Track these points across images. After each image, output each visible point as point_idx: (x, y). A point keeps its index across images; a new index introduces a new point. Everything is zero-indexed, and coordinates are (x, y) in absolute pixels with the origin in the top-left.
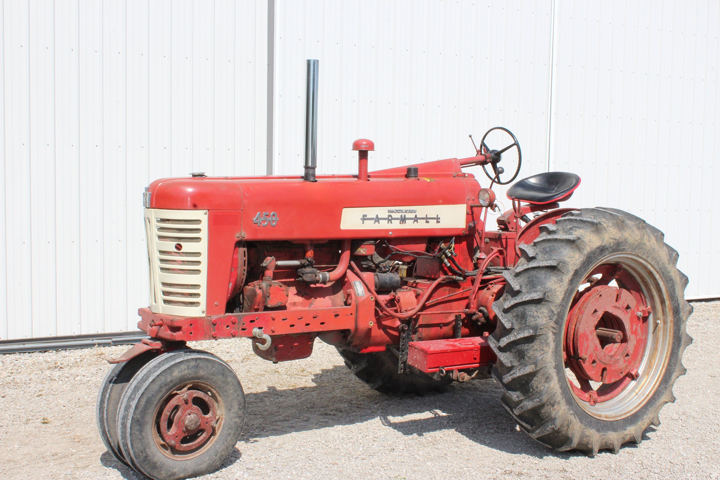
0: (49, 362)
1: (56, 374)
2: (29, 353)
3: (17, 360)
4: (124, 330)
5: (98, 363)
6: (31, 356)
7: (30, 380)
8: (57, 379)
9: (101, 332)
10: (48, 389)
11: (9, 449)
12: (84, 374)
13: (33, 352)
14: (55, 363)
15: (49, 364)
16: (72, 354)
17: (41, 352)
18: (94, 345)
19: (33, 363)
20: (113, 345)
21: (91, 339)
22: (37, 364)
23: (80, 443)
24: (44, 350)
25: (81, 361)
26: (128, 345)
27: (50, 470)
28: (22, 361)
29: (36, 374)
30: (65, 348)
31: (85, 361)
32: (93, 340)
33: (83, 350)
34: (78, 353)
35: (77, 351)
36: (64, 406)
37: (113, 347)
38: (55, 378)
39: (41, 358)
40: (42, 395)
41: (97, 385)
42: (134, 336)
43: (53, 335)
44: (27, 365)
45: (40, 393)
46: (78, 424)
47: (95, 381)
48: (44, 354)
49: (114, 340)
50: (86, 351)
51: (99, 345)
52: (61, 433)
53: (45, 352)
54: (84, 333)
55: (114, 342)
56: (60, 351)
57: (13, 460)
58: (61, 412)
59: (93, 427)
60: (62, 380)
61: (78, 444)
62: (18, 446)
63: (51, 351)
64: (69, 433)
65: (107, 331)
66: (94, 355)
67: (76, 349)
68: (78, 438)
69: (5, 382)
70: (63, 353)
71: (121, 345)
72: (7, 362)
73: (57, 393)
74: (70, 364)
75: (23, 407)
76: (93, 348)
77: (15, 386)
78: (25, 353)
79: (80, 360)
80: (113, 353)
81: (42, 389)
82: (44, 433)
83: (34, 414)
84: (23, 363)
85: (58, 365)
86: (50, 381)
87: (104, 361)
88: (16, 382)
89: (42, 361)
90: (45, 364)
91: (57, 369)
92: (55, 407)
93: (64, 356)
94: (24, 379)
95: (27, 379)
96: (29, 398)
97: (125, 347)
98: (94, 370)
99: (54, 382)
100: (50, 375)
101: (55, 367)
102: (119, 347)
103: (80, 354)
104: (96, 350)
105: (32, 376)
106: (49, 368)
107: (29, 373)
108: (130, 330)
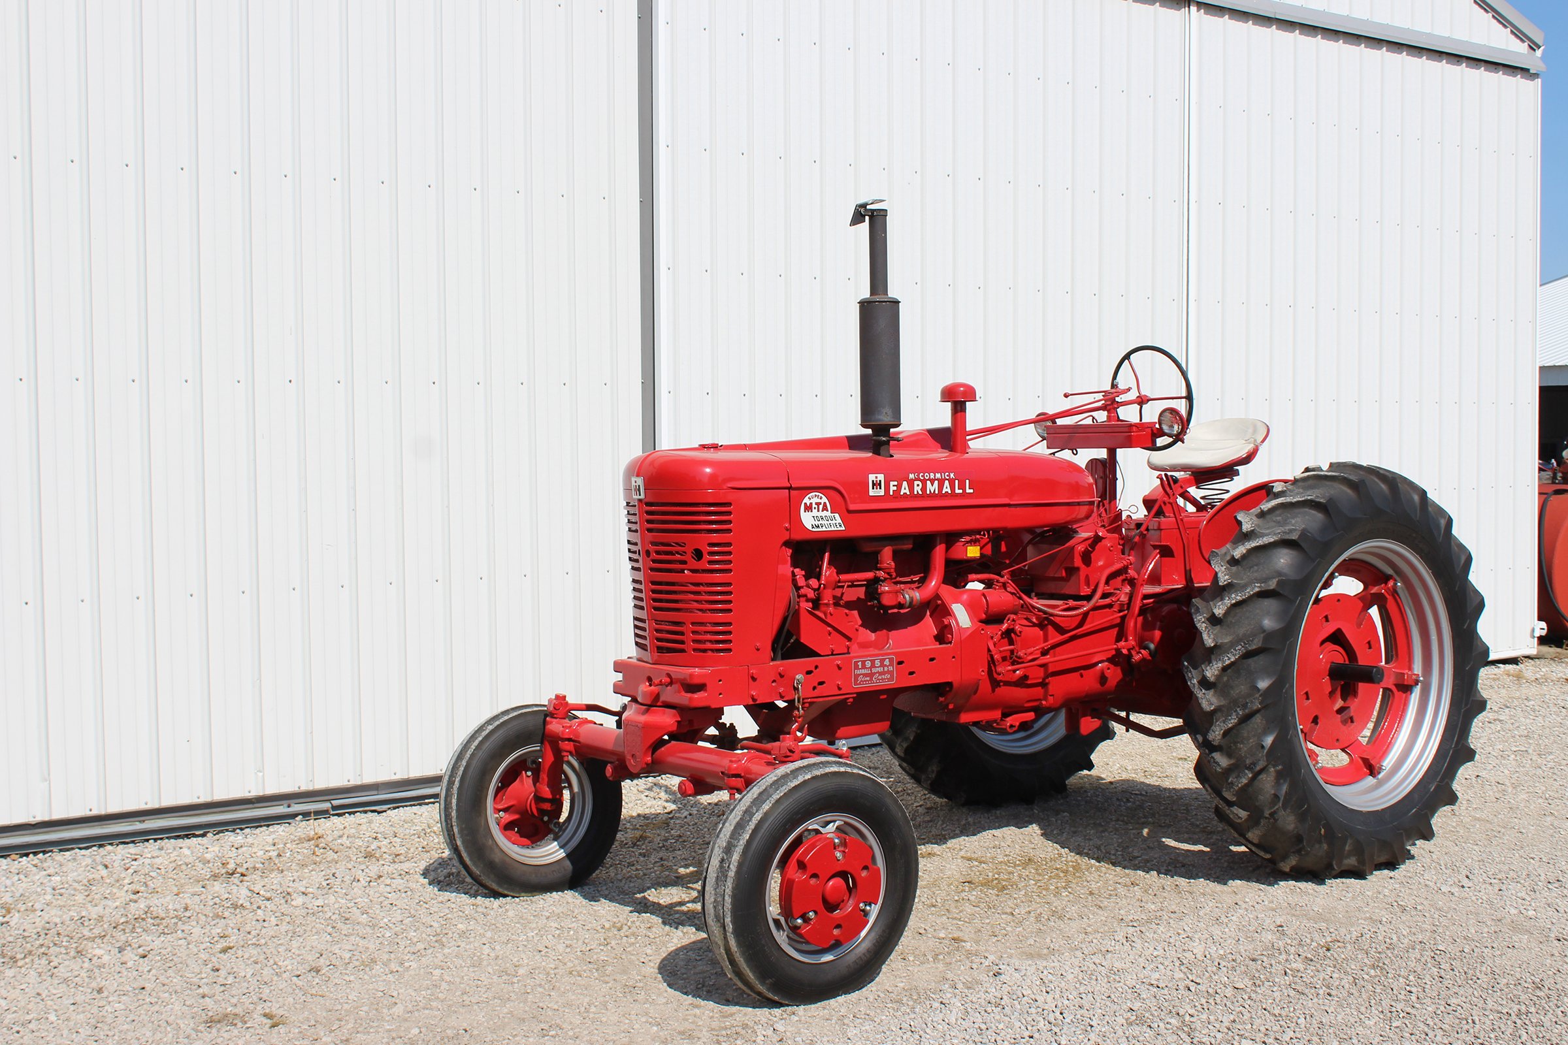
0: (209, 862)
1: (241, 893)
2: (155, 840)
3: (136, 860)
4: (355, 781)
5: (318, 859)
6: (161, 849)
7: (186, 909)
8: (247, 904)
9: (305, 787)
10: (239, 931)
12: (303, 890)
13: (163, 839)
14: (223, 865)
15: (211, 865)
16: (250, 840)
17: (179, 837)
18: (294, 816)
19: (174, 865)
20: (334, 815)
21: (286, 802)
22: (184, 867)
24: (186, 832)
25: (279, 855)
26: (366, 812)
28: (147, 861)
30: (231, 826)
31: (288, 855)
32: (289, 806)
33: (271, 829)
34: (264, 838)
35: (258, 830)
37: (335, 819)
38: (241, 902)
39: (186, 851)
40: (231, 948)
41: (348, 916)
42: (376, 792)
43: (206, 798)
44: (163, 871)
47: (336, 906)
48: (187, 842)
49: (335, 802)
50: (280, 831)
51: (306, 815)
53: (189, 836)
54: (270, 790)
55: (334, 808)
56: (221, 833)
60: (259, 908)
65: (320, 785)
66: (301, 841)
67: (257, 827)
69: (130, 916)
70: (231, 838)
71: (350, 813)
72: (116, 864)
73: (263, 941)
74: (257, 866)
76: (294, 823)
77: (159, 925)
78: (147, 840)
79: (275, 853)
80: (341, 833)
83: (234, 1001)
84: (151, 865)
85: (231, 866)
86: (232, 910)
87: (331, 855)
88: (155, 914)
89: (190, 860)
90: (201, 865)
91: (235, 879)
92: (275, 978)
93: (236, 846)
94: (170, 907)
95: (178, 906)
96: (204, 956)
97: (360, 818)
98: (318, 878)
99: (245, 913)
100: (227, 896)
101: (227, 873)
102: (349, 820)
103: (270, 839)
104: (302, 828)
105: (186, 899)
106: (215, 877)
107: (175, 890)
108: (368, 779)
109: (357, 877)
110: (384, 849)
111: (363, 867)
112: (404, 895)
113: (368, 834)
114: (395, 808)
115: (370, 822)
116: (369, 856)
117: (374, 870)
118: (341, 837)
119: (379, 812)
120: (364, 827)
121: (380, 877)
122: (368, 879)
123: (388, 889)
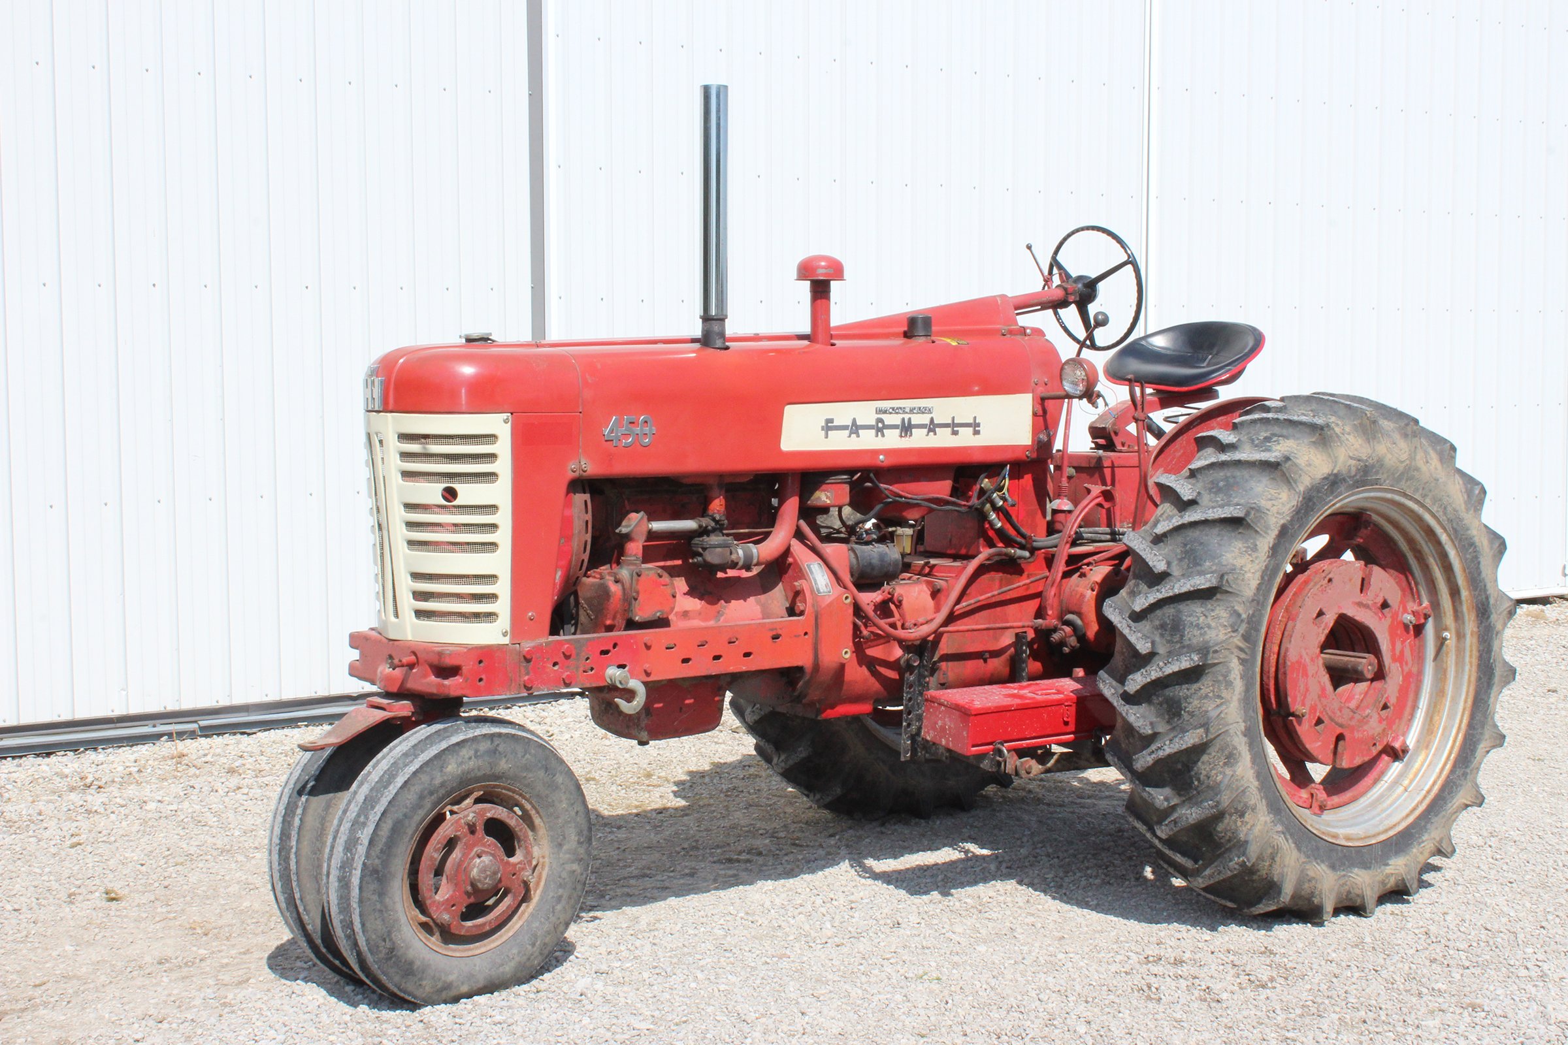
0: (67, 777)
1: (95, 800)
2: (14, 758)
4: (224, 702)
5: (179, 774)
6: (20, 765)
7: (40, 814)
8: (101, 810)
9: (171, 707)
10: (90, 831)
11: (55, 954)
12: (160, 798)
13: (21, 757)
14: (81, 779)
15: (69, 779)
16: (111, 758)
17: (38, 755)
18: (159, 736)
19: (31, 779)
20: (201, 736)
21: (151, 722)
22: (41, 781)
23: (210, 936)
24: (46, 751)
25: (140, 771)
26: (235, 734)
27: (166, 992)
28: (4, 775)
29: (49, 802)
30: (93, 745)
31: (149, 771)
32: (154, 726)
33: (135, 748)
34: (126, 756)
35: (121, 750)
36: (142, 865)
37: (203, 740)
38: (95, 808)
39: (45, 768)
40: (80, 844)
41: (199, 819)
42: (246, 714)
43: (66, 717)
44: (19, 784)
45: (75, 840)
46: (188, 898)
47: (190, 811)
48: (47, 760)
49: (203, 723)
50: (143, 750)
51: (171, 735)
52: (157, 919)
53: (48, 755)
54: (134, 710)
55: (202, 728)
56: (83, 752)
57: (74, 976)
58: (140, 876)
59: (224, 905)
60: (113, 812)
61: (204, 938)
62: (73, 948)
63: (63, 753)
64: (175, 918)
65: (186, 705)
66: (164, 758)
67: (120, 747)
68: (201, 927)
70: (91, 755)
71: (218, 735)
73: (113, 839)
74: (116, 779)
75: (47, 870)
76: (158, 743)
77: (11, 827)
78: (5, 758)
79: (136, 769)
80: (207, 752)
81: (77, 830)
82: (119, 920)
83: (78, 883)
84: (8, 780)
85: (89, 781)
86: (86, 815)
87: (193, 770)
88: (7, 818)
89: (48, 774)
90: (58, 779)
91: (92, 790)
92: (121, 866)
93: (96, 762)
94: (24, 813)
95: (31, 811)
96: (53, 850)
97: (227, 739)
98: (177, 789)
99: (97, 817)
100: (81, 803)
101: (85, 785)
102: (217, 740)
103: (132, 758)
104: (165, 747)
105: (41, 806)
106: (72, 789)
107: (31, 799)
108: (238, 700)
109: (215, 788)
110: (248, 766)
111: (223, 780)
112: (259, 803)
113: (234, 753)
114: (265, 730)
115: (238, 743)
116: (231, 771)
117: (234, 781)
118: (205, 755)
119: (249, 734)
120: (231, 747)
121: (239, 788)
122: (227, 790)
123: (245, 797)
